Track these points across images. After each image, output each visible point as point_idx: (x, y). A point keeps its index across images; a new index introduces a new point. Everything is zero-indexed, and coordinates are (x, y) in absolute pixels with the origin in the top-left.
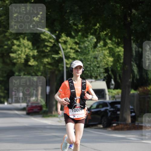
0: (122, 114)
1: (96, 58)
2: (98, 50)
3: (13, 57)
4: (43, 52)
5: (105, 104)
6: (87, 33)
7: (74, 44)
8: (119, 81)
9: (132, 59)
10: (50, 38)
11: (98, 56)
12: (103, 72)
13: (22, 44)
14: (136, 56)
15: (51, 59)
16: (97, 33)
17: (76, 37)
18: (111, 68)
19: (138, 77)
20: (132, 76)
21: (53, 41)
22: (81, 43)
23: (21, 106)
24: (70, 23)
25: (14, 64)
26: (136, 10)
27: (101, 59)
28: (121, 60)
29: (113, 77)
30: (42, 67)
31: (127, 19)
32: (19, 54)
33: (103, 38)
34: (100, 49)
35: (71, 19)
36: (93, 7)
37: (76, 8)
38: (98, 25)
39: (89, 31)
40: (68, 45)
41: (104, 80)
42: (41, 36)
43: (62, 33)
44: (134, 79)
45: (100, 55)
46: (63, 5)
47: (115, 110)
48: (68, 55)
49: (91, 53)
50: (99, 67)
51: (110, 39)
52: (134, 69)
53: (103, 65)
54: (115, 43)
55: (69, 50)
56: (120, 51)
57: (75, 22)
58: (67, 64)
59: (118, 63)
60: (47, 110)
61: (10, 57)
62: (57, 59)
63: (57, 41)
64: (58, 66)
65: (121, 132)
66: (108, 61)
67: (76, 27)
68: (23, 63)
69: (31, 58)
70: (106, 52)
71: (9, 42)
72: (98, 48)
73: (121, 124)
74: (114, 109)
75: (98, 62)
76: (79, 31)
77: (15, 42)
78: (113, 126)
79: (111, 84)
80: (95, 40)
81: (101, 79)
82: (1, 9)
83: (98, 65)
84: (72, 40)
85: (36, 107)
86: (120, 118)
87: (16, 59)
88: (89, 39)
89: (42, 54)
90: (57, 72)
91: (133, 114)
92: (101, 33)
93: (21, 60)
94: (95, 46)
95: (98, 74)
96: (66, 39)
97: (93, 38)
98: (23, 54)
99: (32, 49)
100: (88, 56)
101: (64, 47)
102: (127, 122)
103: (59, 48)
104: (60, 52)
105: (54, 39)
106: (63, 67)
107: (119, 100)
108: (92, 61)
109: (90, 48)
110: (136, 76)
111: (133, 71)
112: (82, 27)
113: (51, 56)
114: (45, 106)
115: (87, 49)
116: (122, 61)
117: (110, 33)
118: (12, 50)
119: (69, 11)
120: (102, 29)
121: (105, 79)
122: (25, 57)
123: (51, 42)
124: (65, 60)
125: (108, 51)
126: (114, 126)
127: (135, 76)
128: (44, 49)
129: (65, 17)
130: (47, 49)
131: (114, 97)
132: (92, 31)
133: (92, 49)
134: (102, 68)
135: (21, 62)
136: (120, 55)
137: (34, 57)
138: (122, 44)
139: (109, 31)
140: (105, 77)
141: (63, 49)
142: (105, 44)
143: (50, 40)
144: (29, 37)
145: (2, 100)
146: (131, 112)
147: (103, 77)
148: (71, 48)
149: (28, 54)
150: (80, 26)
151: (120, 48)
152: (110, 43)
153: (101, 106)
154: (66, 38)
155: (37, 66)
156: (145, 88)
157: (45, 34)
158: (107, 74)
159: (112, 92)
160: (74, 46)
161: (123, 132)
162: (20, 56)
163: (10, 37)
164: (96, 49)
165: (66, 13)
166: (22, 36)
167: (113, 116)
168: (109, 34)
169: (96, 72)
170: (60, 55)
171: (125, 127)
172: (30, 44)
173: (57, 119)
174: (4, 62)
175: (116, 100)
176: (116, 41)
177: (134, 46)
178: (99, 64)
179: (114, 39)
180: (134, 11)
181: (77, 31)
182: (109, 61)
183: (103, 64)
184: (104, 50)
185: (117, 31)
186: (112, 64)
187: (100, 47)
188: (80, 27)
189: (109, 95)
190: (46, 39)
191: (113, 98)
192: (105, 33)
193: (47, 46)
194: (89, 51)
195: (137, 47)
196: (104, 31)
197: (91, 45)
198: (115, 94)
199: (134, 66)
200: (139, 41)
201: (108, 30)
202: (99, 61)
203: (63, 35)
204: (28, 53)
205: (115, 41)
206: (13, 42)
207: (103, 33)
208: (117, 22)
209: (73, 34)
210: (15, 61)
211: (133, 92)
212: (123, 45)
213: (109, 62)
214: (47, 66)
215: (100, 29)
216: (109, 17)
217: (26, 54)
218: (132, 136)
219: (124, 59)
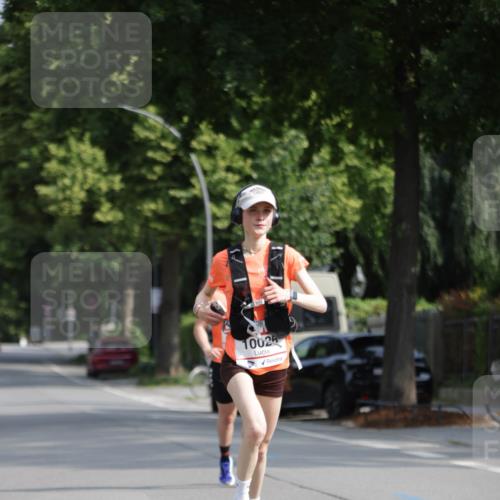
0: (390, 374)
1: (306, 199)
2: (313, 175)
3: (46, 196)
4: (142, 180)
5: (335, 346)
6: (280, 123)
7: (237, 157)
8: (380, 272)
9: (422, 204)
10: (164, 137)
11: (314, 194)
12: (328, 243)
13: (74, 155)
14: (434, 192)
15: (165, 203)
16: (311, 123)
17: (245, 135)
18: (353, 230)
19: (440, 260)
20: (419, 257)
21: (171, 146)
22: (261, 154)
23: (70, 349)
24: (226, 90)
25: (51, 219)
26: (434, 49)
27: (322, 203)
28: (385, 207)
29: (361, 260)
30: (136, 229)
31: (406, 78)
32: (65, 189)
33: (331, 139)
34: (320, 170)
35: (228, 78)
36: (298, 42)
37: (245, 43)
38: (314, 96)
39: (286, 115)
40: (219, 158)
41: (332, 270)
42: (133, 132)
43: (200, 122)
44: (428, 267)
45: (320, 189)
46: (205, 32)
47: (368, 364)
48: (219, 189)
49: (292, 183)
50: (315, 229)
51: (353, 140)
52: (427, 235)
53: (330, 223)
54: (369, 152)
55: (222, 174)
56: (383, 179)
57: (243, 88)
58: (215, 218)
59: (376, 217)
60: (153, 361)
61: (35, 195)
62: (183, 202)
63: (185, 145)
64: (186, 224)
65: (385, 431)
66: (345, 210)
67: (244, 104)
68: (78, 217)
69: (103, 200)
70: (340, 181)
71: (35, 151)
72: (313, 168)
73: (385, 407)
74: (365, 361)
75: (312, 211)
76: (255, 115)
77: (53, 148)
78: (360, 414)
79: (354, 281)
80: (305, 144)
81: (323, 265)
82: (11, 46)
83: (312, 223)
84: (233, 143)
85: (118, 352)
86: (383, 388)
87: (55, 201)
88: (286, 140)
89: (139, 189)
90: (183, 244)
91: (425, 377)
92: (323, 122)
93: (71, 207)
94: (305, 163)
95: (313, 249)
96: (214, 140)
97: (297, 137)
98: (76, 188)
99: (105, 170)
100: (282, 194)
101: (207, 165)
102: (405, 402)
103: (192, 169)
104: (193, 181)
105: (175, 140)
106: (204, 229)
107: (379, 332)
108: (294, 208)
109: (288, 167)
110: (435, 256)
111: (422, 242)
112: (264, 103)
113: (167, 194)
114: (146, 351)
115: (280, 171)
116: (389, 210)
117: (352, 121)
118: (44, 174)
119: (223, 53)
120: (328, 107)
121: (335, 265)
122: (82, 195)
123: (165, 150)
124: (210, 208)
125: (344, 179)
126: (364, 414)
127: (432, 256)
128: (144, 171)
129: (209, 70)
130: (154, 173)
131: (363, 323)
132: (295, 116)
133: (294, 171)
134: (324, 232)
135: (71, 212)
136: (383, 189)
137: (112, 196)
138: (389, 157)
139: (347, 115)
140: (335, 261)
141: (205, 173)
142: (337, 157)
143: (164, 144)
144: (97, 133)
145: (12, 330)
146: (419, 371)
147: (328, 260)
148: (229, 169)
149: (94, 189)
150: (256, 99)
151: (384, 168)
152: (352, 152)
153: (322, 351)
154: (215, 136)
155: (122, 224)
156: (463, 295)
157: (146, 124)
158: (342, 251)
159: (356, 308)
160: (239, 163)
161: (390, 431)
162: (68, 193)
163: (36, 134)
164: (309, 172)
165: (213, 57)
166: (75, 130)
167: (361, 383)
168: (350, 125)
169: (307, 245)
170: (196, 192)
171: (400, 416)
172: (100, 154)
173: (186, 392)
174: (18, 214)
175: (369, 331)
176: (372, 146)
177: (427, 162)
178: (317, 219)
179: (364, 141)
180: (426, 53)
181: (247, 116)
182: (348, 209)
183: (329, 217)
184: (334, 174)
185: (374, 114)
186: (357, 218)
187: (321, 165)
188: (256, 103)
189: (348, 317)
190: (150, 141)
191: (359, 326)
192: (336, 120)
193: (155, 162)
194: (285, 178)
195: (436, 166)
196: (333, 116)
197: (293, 160)
198: (367, 313)
199: (429, 226)
200: (442, 148)
201: (347, 112)
202: (316, 210)
203: (203, 126)
204: (94, 185)
205: (368, 146)
206: (46, 149)
207: (328, 121)
208: (375, 87)
209: (235, 124)
210: (52, 208)
211: (422, 306)
212: (391, 160)
213: (350, 213)
214: (154, 225)
215: (320, 108)
216: (347, 72)
217: (86, 187)
218: (420, 445)
219: (396, 202)
